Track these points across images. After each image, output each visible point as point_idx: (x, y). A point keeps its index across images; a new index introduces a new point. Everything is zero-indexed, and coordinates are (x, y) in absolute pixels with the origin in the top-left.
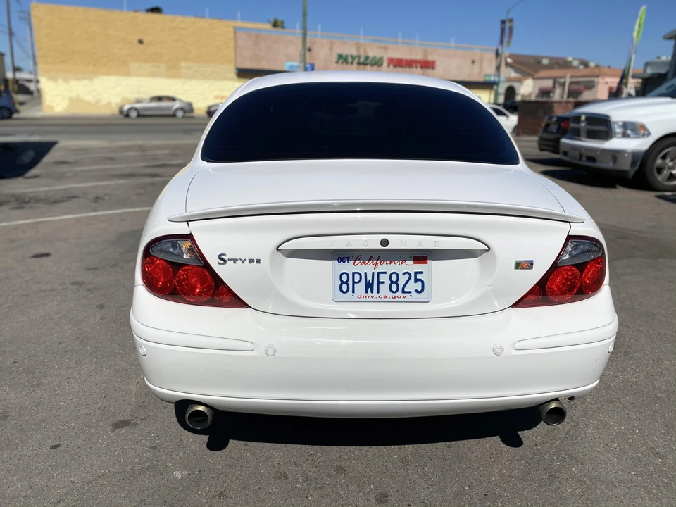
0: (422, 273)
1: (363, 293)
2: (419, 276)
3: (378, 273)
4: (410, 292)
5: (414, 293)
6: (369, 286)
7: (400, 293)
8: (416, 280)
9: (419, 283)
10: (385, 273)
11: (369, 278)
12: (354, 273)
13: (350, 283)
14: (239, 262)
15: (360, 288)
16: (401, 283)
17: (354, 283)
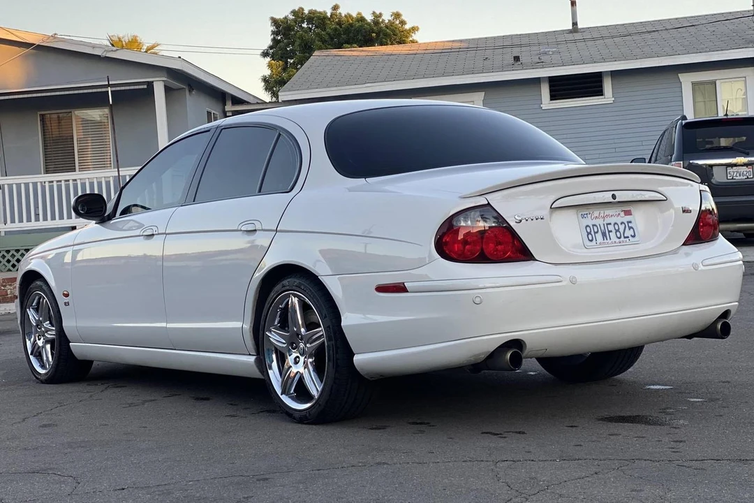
0: (630, 222)
1: (602, 241)
2: (630, 225)
3: (607, 224)
4: (628, 237)
5: (630, 238)
6: (604, 235)
7: (622, 239)
8: (630, 228)
9: (632, 230)
10: (610, 224)
11: (603, 228)
12: (593, 225)
13: (593, 233)
14: (530, 220)
15: (599, 236)
16: (622, 230)
17: (595, 233)
